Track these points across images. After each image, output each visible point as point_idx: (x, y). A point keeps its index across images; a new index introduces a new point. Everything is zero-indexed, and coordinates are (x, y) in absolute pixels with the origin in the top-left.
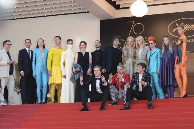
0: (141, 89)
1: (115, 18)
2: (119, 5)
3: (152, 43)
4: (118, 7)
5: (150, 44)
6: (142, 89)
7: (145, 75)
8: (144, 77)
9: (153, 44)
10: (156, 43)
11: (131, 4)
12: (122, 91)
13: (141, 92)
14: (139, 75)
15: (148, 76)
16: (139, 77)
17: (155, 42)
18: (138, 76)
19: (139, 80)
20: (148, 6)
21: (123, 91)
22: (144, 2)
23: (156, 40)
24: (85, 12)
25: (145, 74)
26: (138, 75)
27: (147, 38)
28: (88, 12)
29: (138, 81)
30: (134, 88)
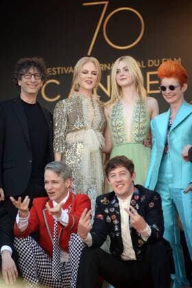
0: (129, 253)
3: (172, 88)
5: (168, 90)
6: (133, 252)
7: (139, 200)
8: (137, 207)
9: (176, 91)
10: (186, 86)
12: (62, 260)
13: (131, 262)
14: (117, 201)
15: (151, 205)
16: (118, 209)
17: (183, 79)
18: (116, 205)
19: (119, 217)
21: (65, 258)
23: (187, 74)
25: (140, 196)
26: (114, 201)
27: (154, 63)
29: (116, 222)
30: (106, 246)
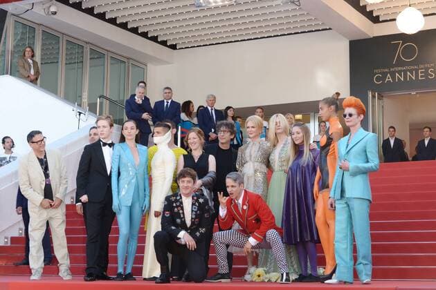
1: (372, 37)
2: (378, 17)
4: (376, 20)
8: (197, 205)
11: (396, 13)
16: (182, 203)
18: (180, 200)
19: (182, 209)
20: (425, 15)
22: (418, 11)
24: (326, 29)
28: (330, 29)
